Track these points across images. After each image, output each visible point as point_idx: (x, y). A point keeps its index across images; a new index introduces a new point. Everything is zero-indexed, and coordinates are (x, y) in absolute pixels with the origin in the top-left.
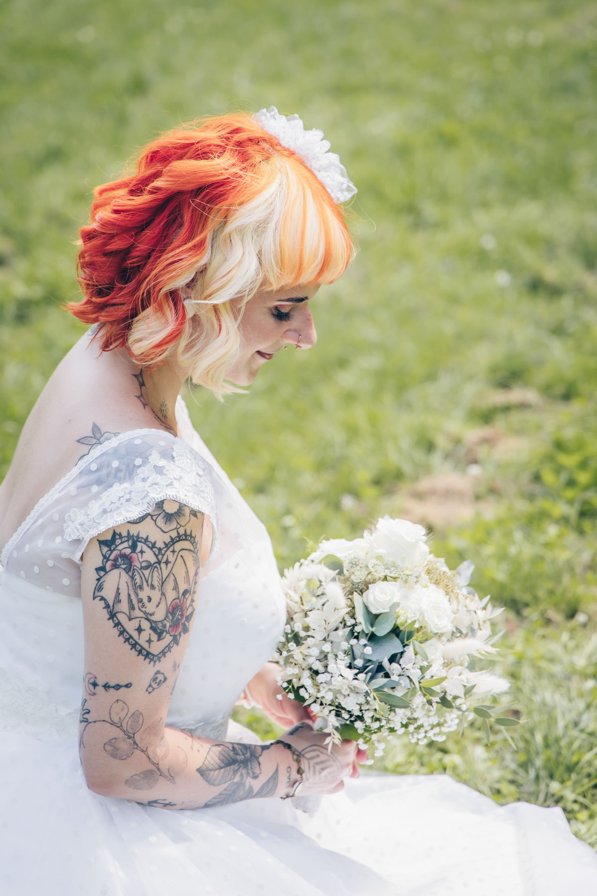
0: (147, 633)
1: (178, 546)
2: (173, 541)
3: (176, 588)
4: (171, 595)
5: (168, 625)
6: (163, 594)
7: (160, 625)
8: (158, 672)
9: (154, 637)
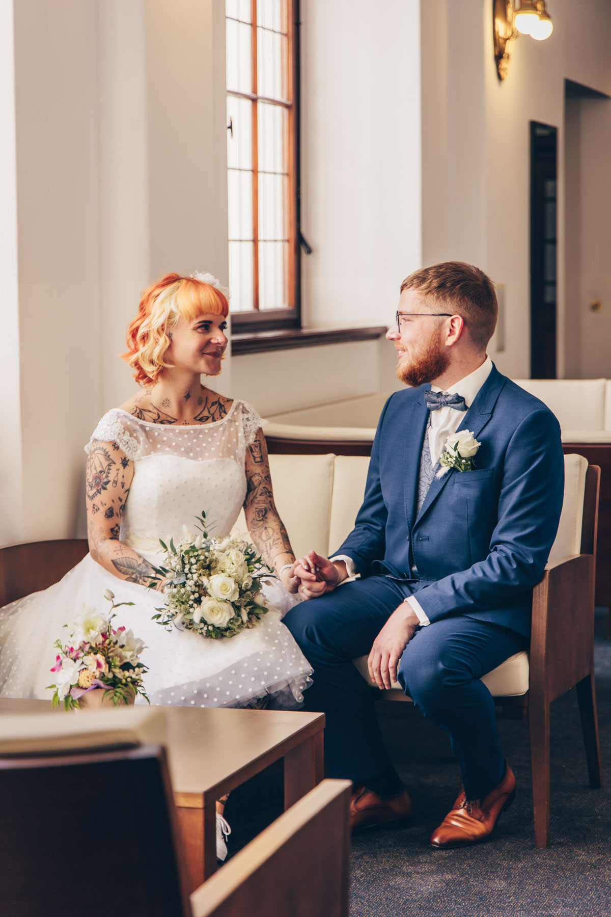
0: (88, 486)
1: (96, 452)
2: (95, 450)
3: (95, 469)
4: (94, 472)
5: (94, 484)
6: (91, 471)
7: (91, 484)
8: (94, 505)
9: (90, 489)
